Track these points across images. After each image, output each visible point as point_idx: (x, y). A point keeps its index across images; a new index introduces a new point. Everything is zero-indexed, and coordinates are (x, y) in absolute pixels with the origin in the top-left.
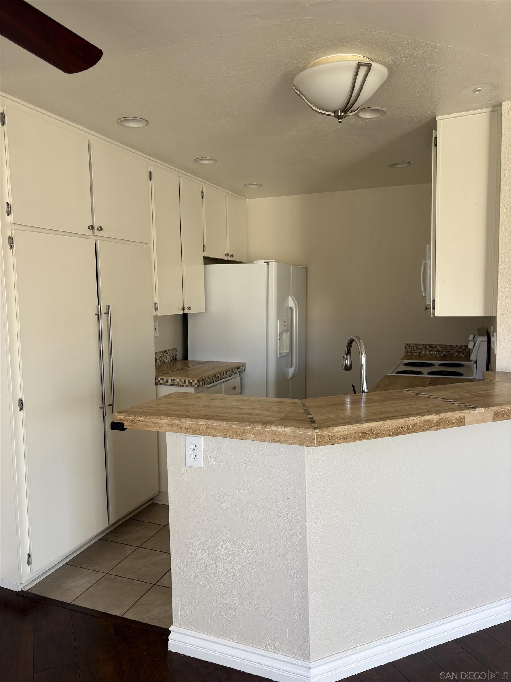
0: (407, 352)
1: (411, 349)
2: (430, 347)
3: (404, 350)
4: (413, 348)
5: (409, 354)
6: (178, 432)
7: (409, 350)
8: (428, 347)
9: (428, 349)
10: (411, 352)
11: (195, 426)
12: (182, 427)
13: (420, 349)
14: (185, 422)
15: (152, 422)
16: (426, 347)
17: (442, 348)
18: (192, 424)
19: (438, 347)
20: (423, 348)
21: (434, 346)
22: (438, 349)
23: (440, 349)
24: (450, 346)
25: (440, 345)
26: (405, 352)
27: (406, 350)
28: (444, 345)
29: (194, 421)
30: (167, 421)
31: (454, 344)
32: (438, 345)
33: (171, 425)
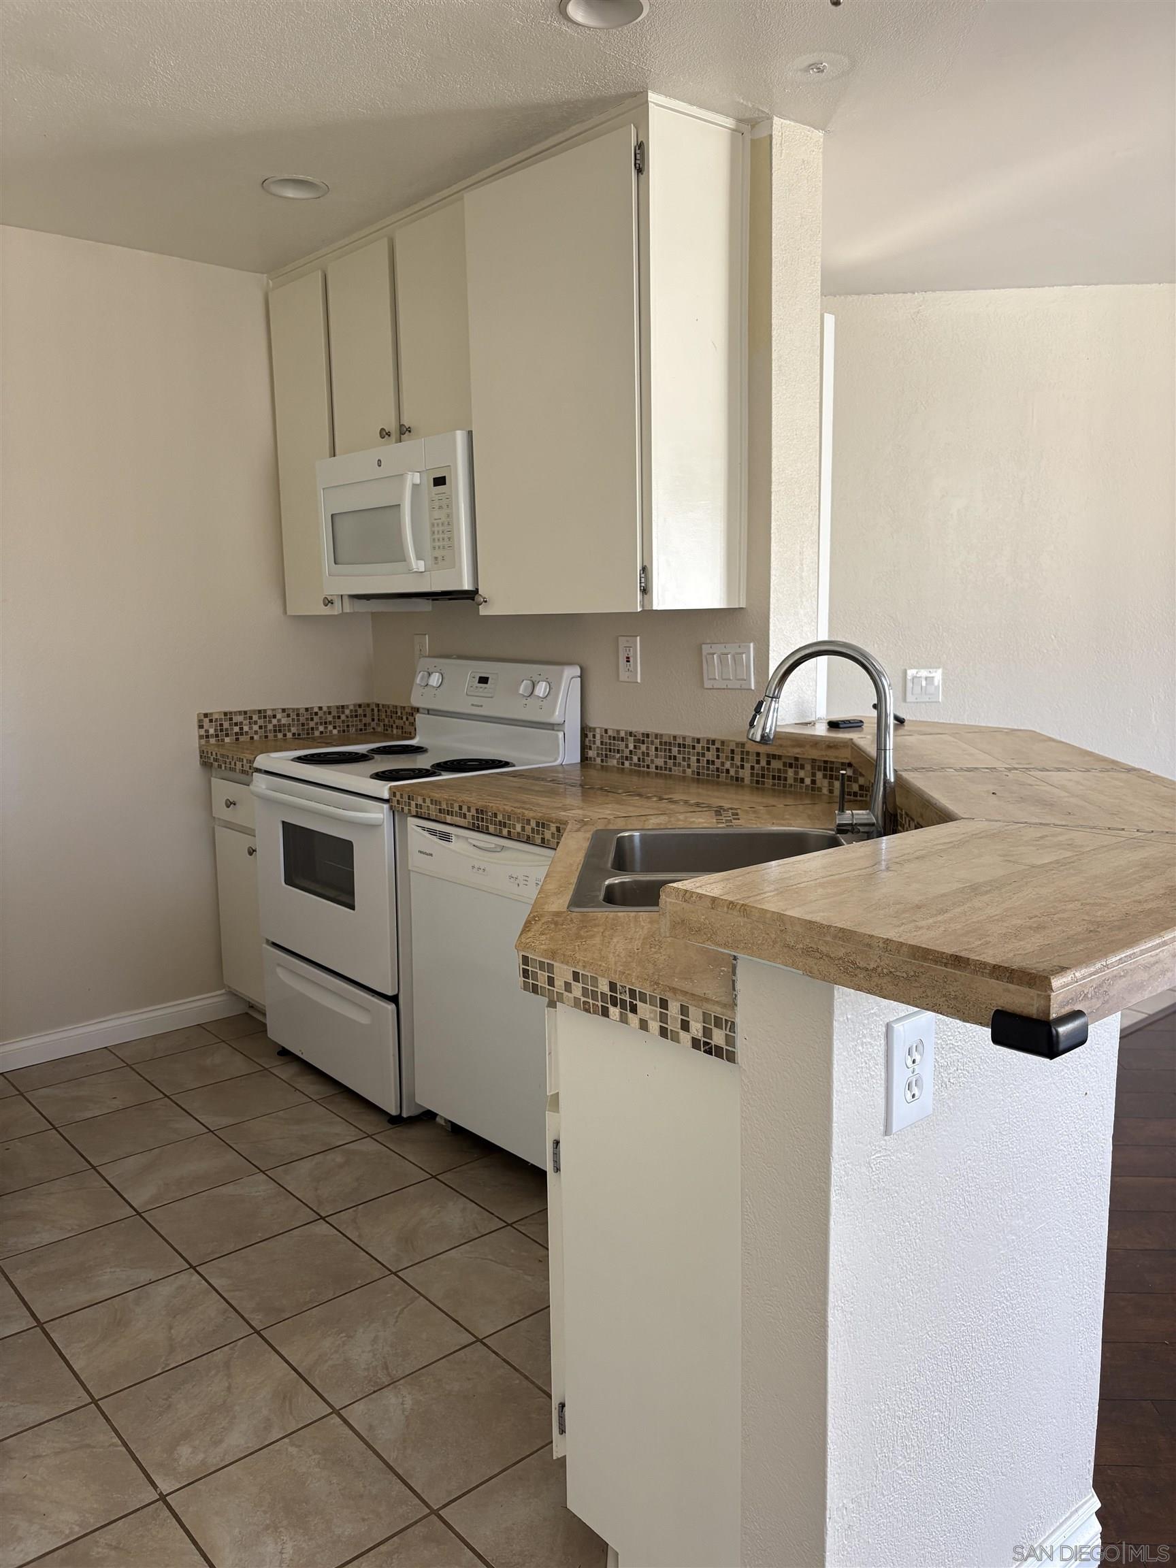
0: (207, 737)
1: (216, 726)
2: (260, 718)
3: (195, 732)
4: (221, 725)
5: (213, 741)
7: (212, 731)
8: (255, 717)
9: (256, 723)
10: (217, 736)
13: (236, 724)
16: (251, 718)
17: (288, 716)
19: (279, 716)
20: (244, 722)
21: (269, 713)
22: (279, 720)
23: (284, 721)
24: (307, 710)
25: (284, 710)
26: (201, 737)
27: (202, 732)
28: (293, 710)
31: (315, 705)
32: (280, 711)
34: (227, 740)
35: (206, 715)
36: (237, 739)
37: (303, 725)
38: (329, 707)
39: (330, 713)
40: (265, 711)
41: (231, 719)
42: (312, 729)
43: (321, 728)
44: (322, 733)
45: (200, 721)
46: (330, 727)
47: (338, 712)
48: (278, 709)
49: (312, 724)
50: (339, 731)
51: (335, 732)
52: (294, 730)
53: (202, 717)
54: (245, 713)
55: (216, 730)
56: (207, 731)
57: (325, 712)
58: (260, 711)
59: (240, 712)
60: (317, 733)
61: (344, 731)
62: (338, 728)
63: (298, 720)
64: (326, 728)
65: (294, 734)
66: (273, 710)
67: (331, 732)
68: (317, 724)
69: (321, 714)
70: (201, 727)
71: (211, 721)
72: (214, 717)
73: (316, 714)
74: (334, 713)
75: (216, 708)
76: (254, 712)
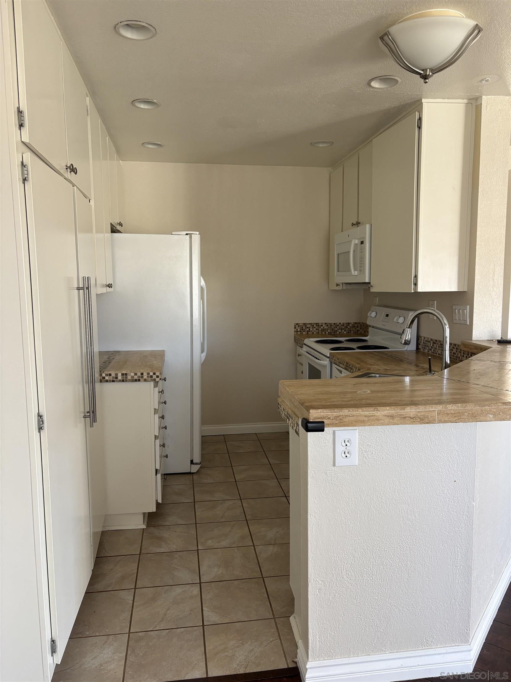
0: (297, 331)
1: (300, 328)
2: (316, 326)
3: (293, 330)
4: (302, 328)
5: (299, 333)
6: (401, 424)
7: (299, 330)
8: (315, 326)
9: (315, 327)
10: (300, 331)
11: (422, 414)
12: (405, 417)
13: (308, 328)
14: (410, 411)
15: (366, 416)
16: (313, 326)
17: (327, 326)
18: (419, 412)
19: (323, 326)
20: (311, 327)
21: (320, 324)
22: (324, 327)
23: (325, 327)
24: (334, 324)
25: (326, 324)
26: (295, 331)
27: (295, 330)
28: (329, 323)
29: (421, 408)
30: (386, 412)
31: (337, 322)
32: (324, 324)
33: (392, 417)
34: (304, 333)
35: (297, 324)
36: (308, 333)
37: (333, 329)
38: (343, 323)
39: (343, 325)
40: (319, 323)
41: (306, 326)
42: (336, 331)
43: (340, 331)
44: (340, 332)
45: (295, 326)
46: (343, 331)
47: (347, 325)
48: (323, 323)
49: (336, 329)
50: (347, 332)
51: (345, 332)
52: (329, 331)
53: (296, 324)
54: (311, 324)
55: (300, 329)
56: (297, 330)
57: (341, 325)
58: (317, 324)
59: (309, 324)
60: (338, 333)
61: (349, 332)
62: (346, 331)
63: (331, 327)
64: (342, 331)
65: (329, 332)
66: (321, 323)
67: (343, 332)
68: (338, 329)
69: (340, 325)
70: (295, 328)
71: (299, 326)
72: (300, 325)
73: (338, 325)
74: (345, 325)
75: (301, 322)
76: (314, 324)
